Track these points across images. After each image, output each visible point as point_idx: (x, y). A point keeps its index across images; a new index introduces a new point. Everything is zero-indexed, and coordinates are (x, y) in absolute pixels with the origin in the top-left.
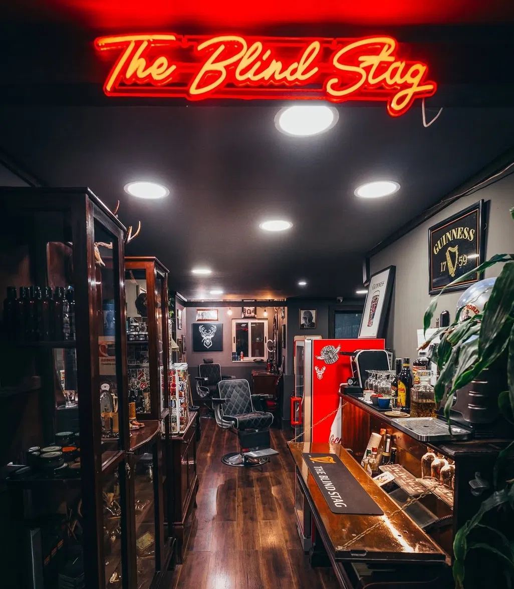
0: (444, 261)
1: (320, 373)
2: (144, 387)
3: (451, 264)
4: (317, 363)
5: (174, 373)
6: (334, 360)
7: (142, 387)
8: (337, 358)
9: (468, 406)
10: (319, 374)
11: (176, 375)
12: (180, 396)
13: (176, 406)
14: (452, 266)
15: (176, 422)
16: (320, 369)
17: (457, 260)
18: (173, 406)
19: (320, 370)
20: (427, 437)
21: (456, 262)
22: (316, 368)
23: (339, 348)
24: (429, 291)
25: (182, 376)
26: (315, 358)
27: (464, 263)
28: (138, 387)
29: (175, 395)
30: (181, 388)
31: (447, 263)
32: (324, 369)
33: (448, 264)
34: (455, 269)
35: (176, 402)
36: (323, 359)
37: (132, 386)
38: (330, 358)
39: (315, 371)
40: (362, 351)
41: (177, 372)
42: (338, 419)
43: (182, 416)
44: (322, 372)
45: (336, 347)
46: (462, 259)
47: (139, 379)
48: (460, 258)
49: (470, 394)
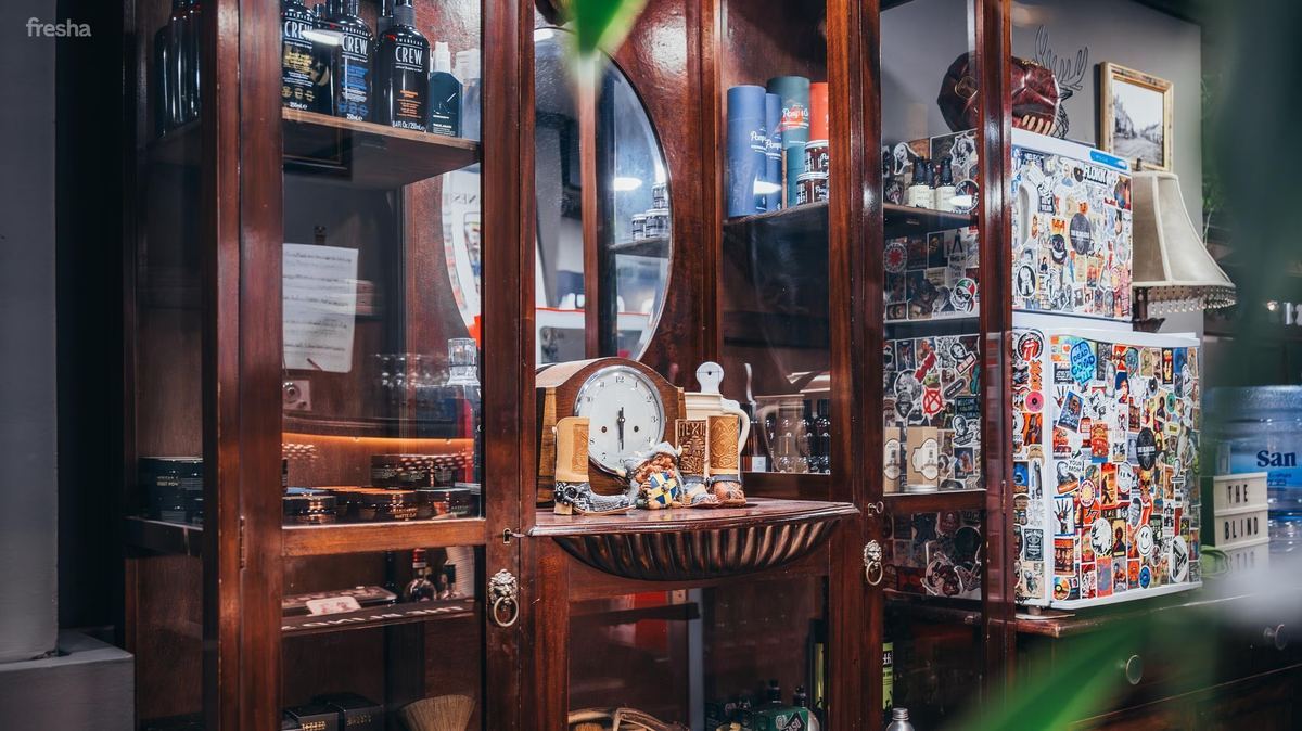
2: (934, 406)
5: (1038, 348)
7: (928, 410)
11: (1045, 359)
12: (1060, 446)
13: (1040, 488)
15: (1039, 556)
18: (1032, 488)
25: (1065, 362)
28: (915, 407)
29: (1038, 440)
30: (1059, 411)
35: (1043, 471)
37: (897, 404)
41: (1047, 345)
43: (1063, 531)
47: (920, 376)
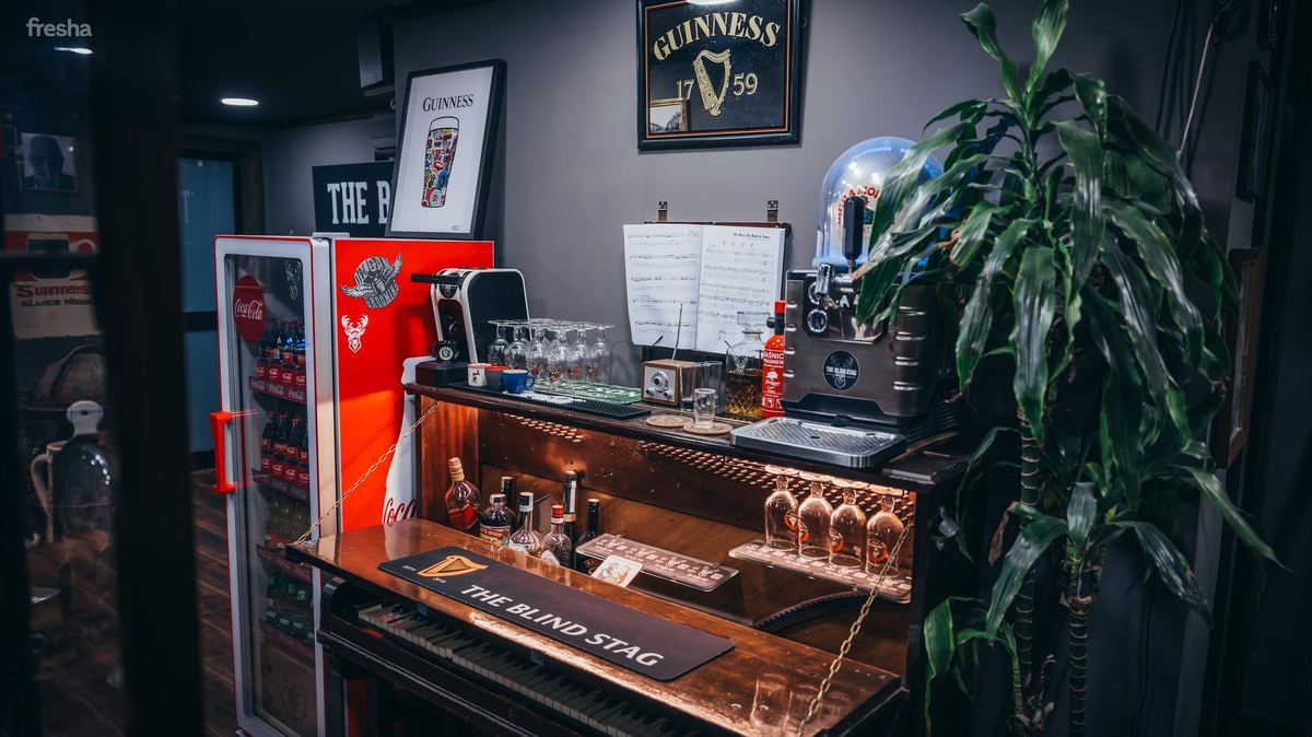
0: (690, 79)
1: (355, 335)
3: (710, 87)
4: (348, 307)
6: (387, 297)
8: (395, 290)
9: (894, 385)
10: (351, 337)
14: (712, 92)
16: (355, 321)
17: (726, 79)
19: (355, 326)
20: (866, 458)
21: (726, 85)
22: (345, 322)
23: (398, 264)
24: (640, 141)
26: (340, 291)
27: (747, 90)
31: (696, 83)
32: (365, 321)
33: (701, 87)
34: (721, 99)
36: (361, 293)
38: (379, 291)
39: (341, 329)
40: (475, 272)
42: (402, 455)
44: (360, 332)
45: (392, 262)
46: (743, 80)
48: (737, 78)
49: (897, 363)
